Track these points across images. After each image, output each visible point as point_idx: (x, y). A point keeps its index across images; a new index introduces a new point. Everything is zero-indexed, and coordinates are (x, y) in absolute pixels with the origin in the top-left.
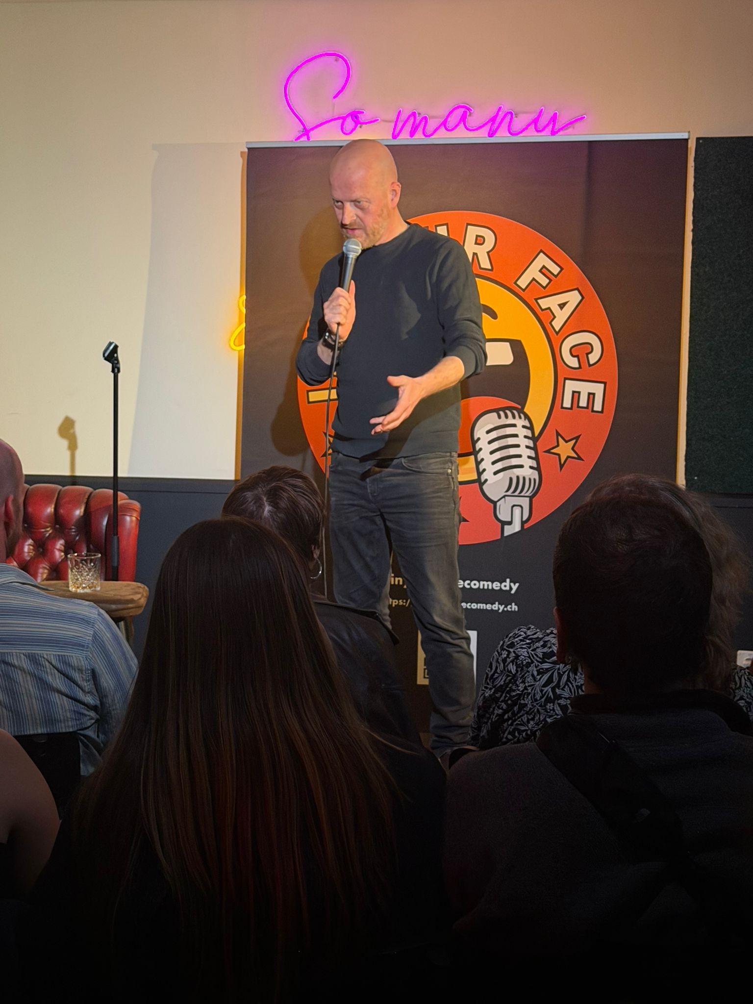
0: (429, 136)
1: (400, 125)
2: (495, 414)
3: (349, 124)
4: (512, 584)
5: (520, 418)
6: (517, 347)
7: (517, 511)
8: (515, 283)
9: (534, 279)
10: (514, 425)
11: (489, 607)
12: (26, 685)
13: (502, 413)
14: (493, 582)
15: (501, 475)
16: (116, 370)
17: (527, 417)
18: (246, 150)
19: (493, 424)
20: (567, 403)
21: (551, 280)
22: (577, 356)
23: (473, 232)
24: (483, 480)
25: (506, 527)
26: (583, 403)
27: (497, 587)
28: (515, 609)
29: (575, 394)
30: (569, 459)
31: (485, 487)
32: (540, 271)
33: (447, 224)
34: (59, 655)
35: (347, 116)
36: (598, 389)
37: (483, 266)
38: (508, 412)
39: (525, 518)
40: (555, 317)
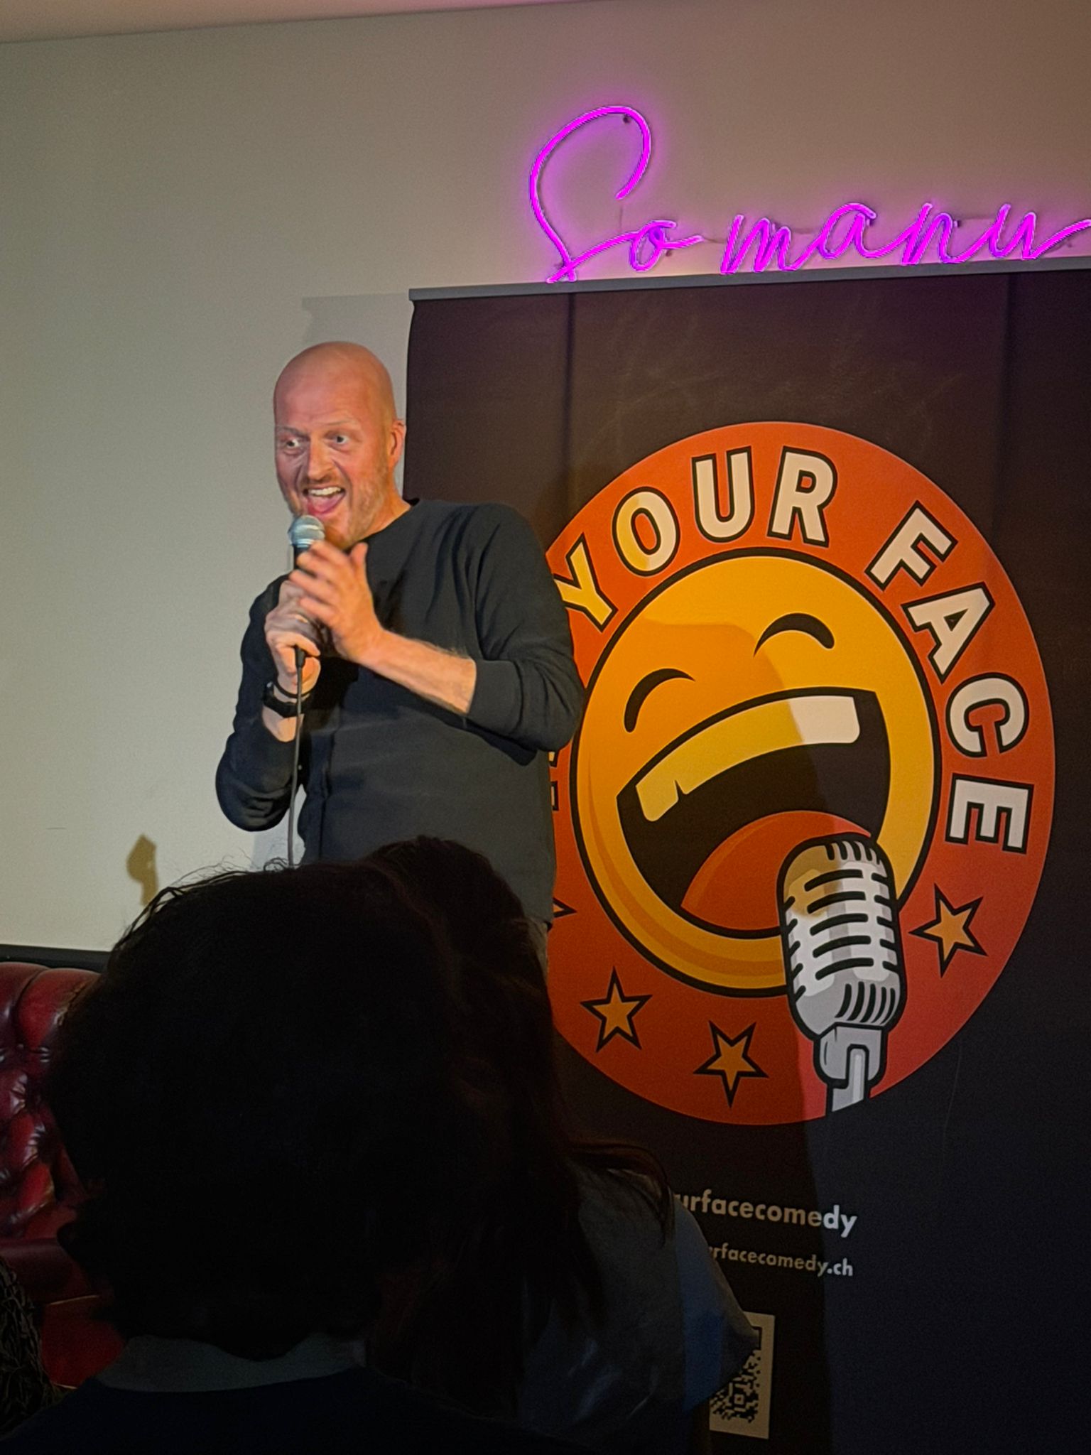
1: (736, 248)
2: (823, 849)
3: (646, 247)
4: (844, 1218)
5: (869, 858)
6: (867, 705)
7: (858, 1058)
8: (868, 572)
9: (902, 564)
10: (857, 874)
11: (798, 1263)
13: (836, 847)
14: (808, 1211)
15: (830, 978)
17: (882, 858)
18: (412, 305)
19: (819, 870)
20: (957, 830)
21: (933, 567)
22: (978, 729)
23: (794, 464)
24: (796, 989)
25: (836, 1092)
26: (988, 830)
27: (815, 1221)
28: (847, 1271)
29: (973, 810)
30: (959, 950)
31: (799, 1004)
32: (915, 546)
33: (747, 450)
35: (641, 233)
36: (1016, 800)
37: (809, 536)
38: (847, 845)
39: (873, 1073)
40: (939, 644)
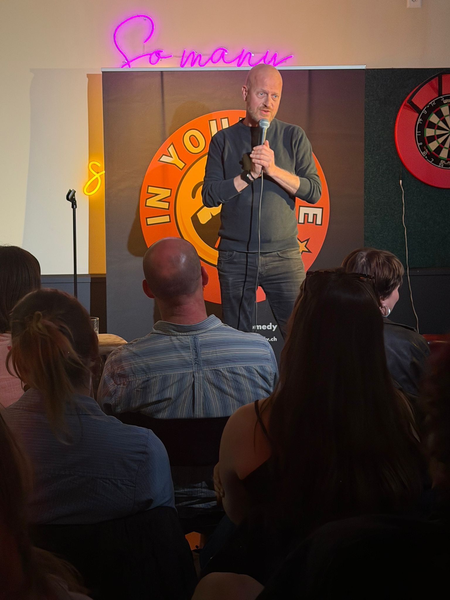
0: (203, 66)
1: (185, 59)
3: (154, 58)
4: (273, 326)
12: (246, 384)
14: (262, 325)
16: (74, 206)
18: (101, 73)
20: (301, 220)
26: (310, 220)
27: (264, 328)
28: (275, 340)
29: (306, 215)
30: (303, 252)
33: (227, 118)
34: (260, 366)
35: (153, 53)
36: (319, 212)
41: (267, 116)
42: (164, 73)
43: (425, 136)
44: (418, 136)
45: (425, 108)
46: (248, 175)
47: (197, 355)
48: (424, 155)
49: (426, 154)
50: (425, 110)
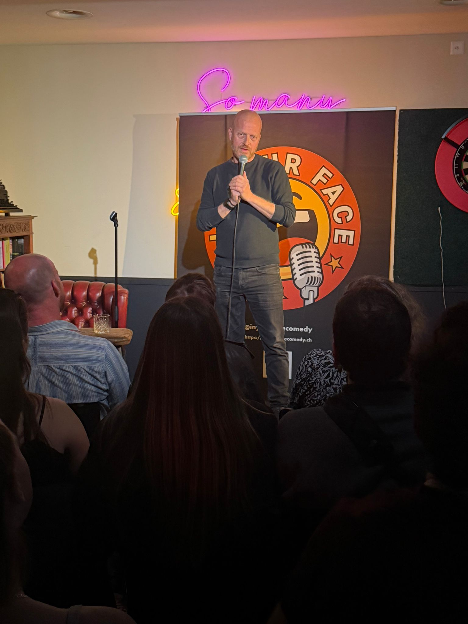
0: (270, 109)
2: (300, 246)
3: (229, 103)
4: (309, 329)
5: (313, 248)
6: (311, 213)
7: (311, 293)
8: (311, 182)
9: (320, 180)
10: (310, 252)
11: (298, 340)
12: (73, 379)
13: (304, 246)
14: (300, 328)
15: (304, 276)
16: (116, 225)
17: (316, 248)
18: (179, 117)
19: (300, 251)
20: (336, 241)
21: (328, 180)
22: (341, 218)
23: (290, 156)
24: (295, 278)
25: (306, 301)
26: (344, 240)
27: (301, 330)
28: (310, 341)
29: (340, 236)
30: (337, 268)
31: (296, 282)
32: (323, 176)
33: (277, 153)
34: (89, 366)
35: (229, 100)
36: (351, 234)
37: (295, 174)
38: (307, 245)
39: (315, 296)
40: (330, 198)
41: (246, 153)
42: (228, 117)
43: (462, 168)
44: (455, 168)
45: (463, 143)
46: (228, 203)
47: (35, 352)
48: (461, 185)
49: (463, 184)
50: (463, 145)
